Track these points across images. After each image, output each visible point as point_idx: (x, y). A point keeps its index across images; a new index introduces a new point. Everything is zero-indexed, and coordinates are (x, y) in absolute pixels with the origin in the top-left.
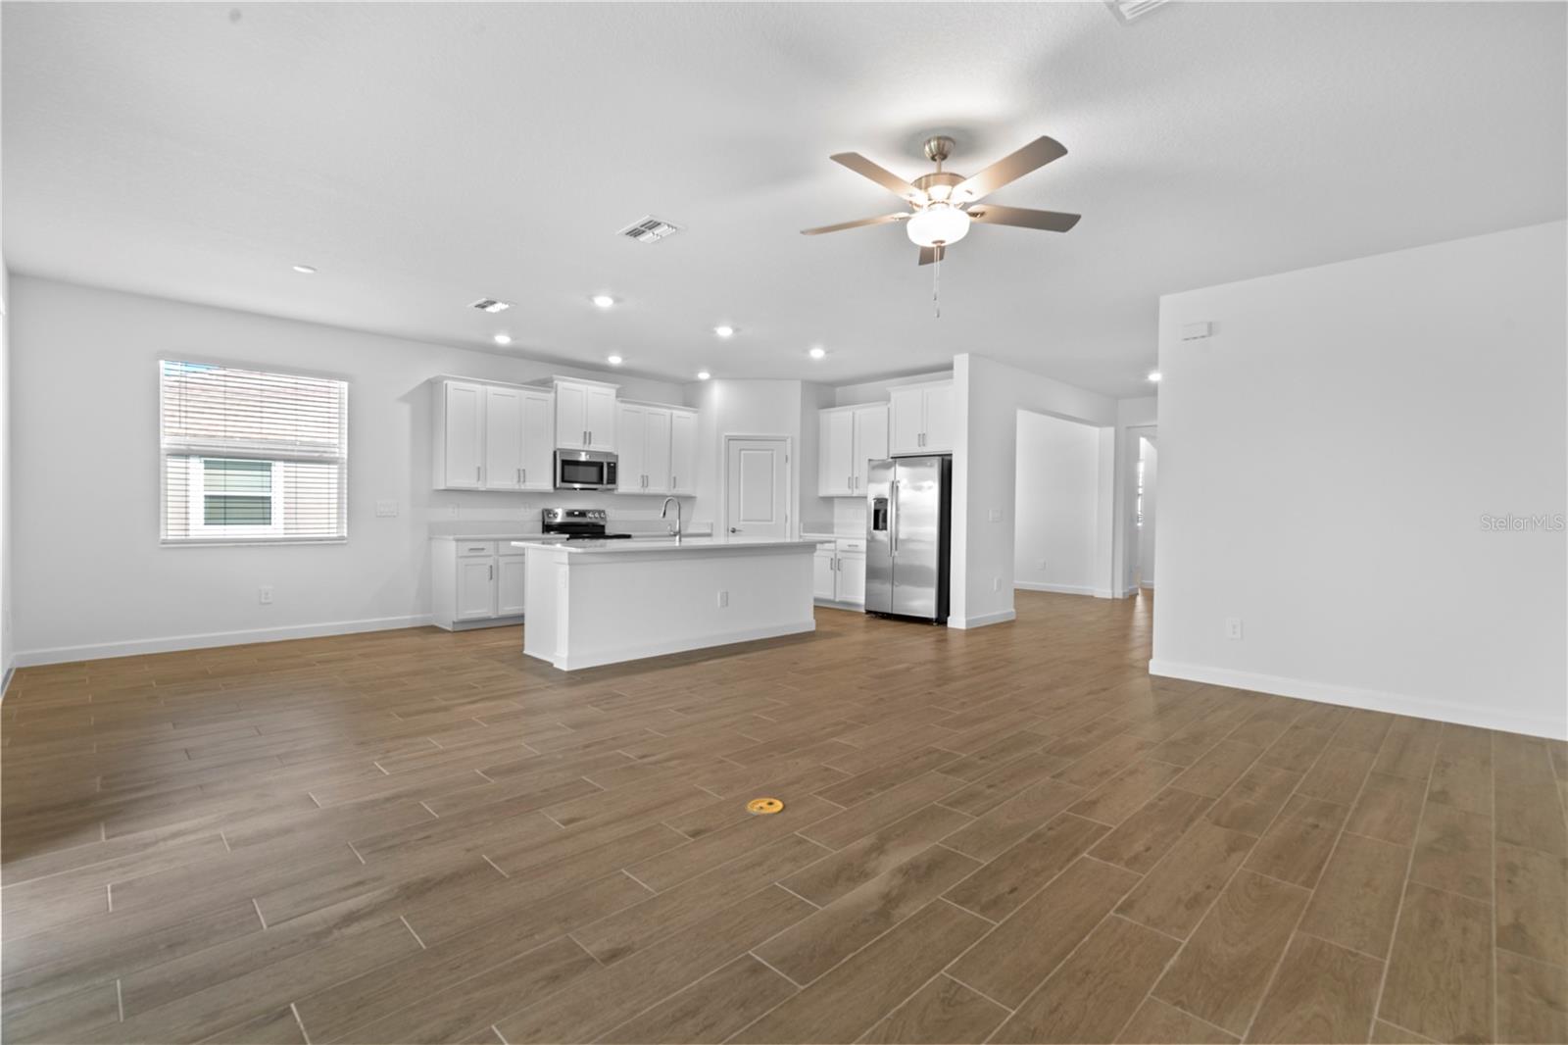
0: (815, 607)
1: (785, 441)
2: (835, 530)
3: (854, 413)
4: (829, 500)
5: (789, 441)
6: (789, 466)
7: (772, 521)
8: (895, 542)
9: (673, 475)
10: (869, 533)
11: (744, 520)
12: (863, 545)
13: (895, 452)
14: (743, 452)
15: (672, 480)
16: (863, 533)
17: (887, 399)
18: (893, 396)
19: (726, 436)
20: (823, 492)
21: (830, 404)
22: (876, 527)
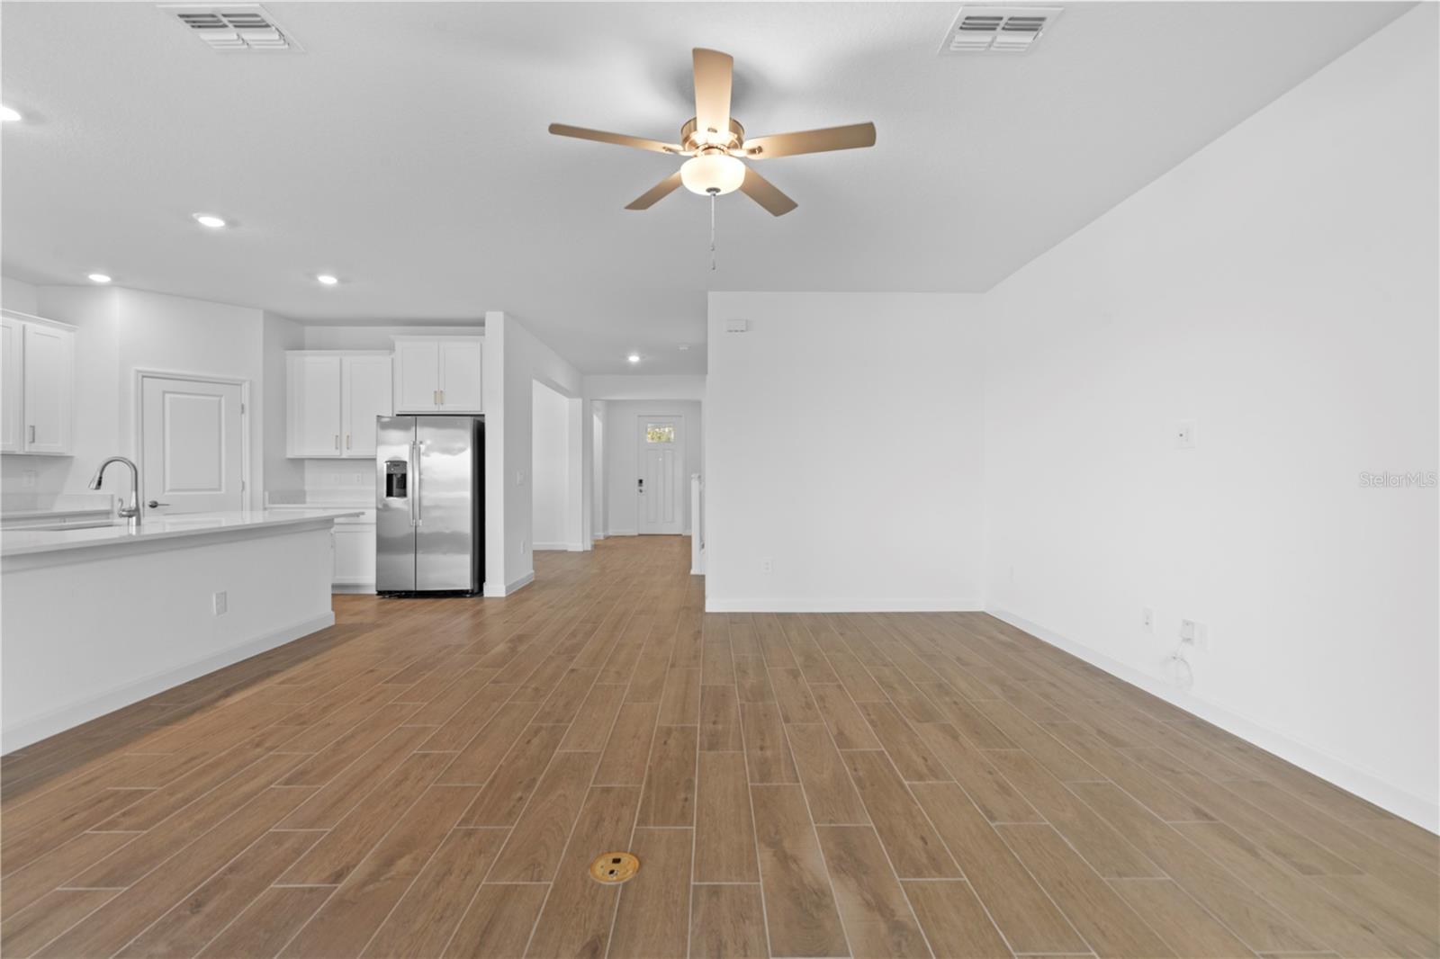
0: (333, 595)
1: (241, 385)
2: (308, 499)
3: (341, 360)
4: (299, 462)
5: (246, 386)
6: (246, 418)
7: (220, 489)
8: (419, 509)
9: (29, 423)
10: (378, 500)
11: (171, 490)
12: (371, 515)
13: (400, 409)
14: (168, 396)
15: (27, 431)
16: (372, 501)
17: (391, 348)
18: (398, 345)
19: (139, 371)
20: (294, 452)
21: (299, 346)
22: (390, 493)
